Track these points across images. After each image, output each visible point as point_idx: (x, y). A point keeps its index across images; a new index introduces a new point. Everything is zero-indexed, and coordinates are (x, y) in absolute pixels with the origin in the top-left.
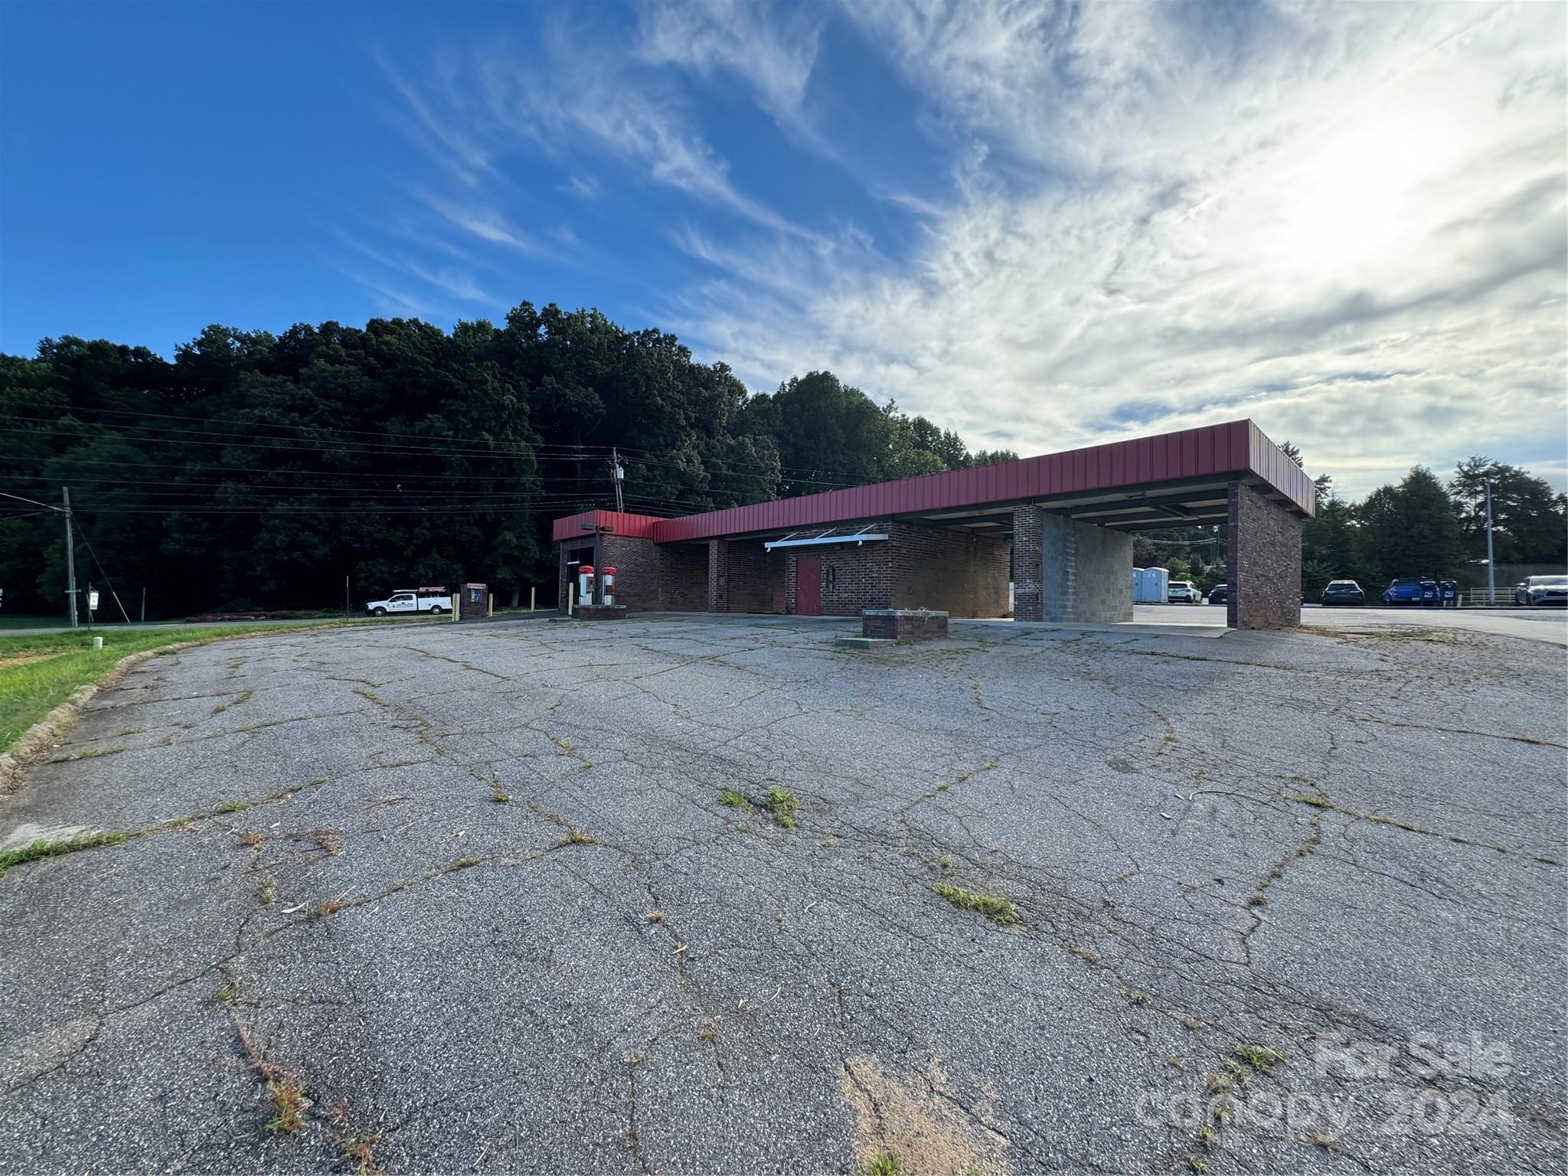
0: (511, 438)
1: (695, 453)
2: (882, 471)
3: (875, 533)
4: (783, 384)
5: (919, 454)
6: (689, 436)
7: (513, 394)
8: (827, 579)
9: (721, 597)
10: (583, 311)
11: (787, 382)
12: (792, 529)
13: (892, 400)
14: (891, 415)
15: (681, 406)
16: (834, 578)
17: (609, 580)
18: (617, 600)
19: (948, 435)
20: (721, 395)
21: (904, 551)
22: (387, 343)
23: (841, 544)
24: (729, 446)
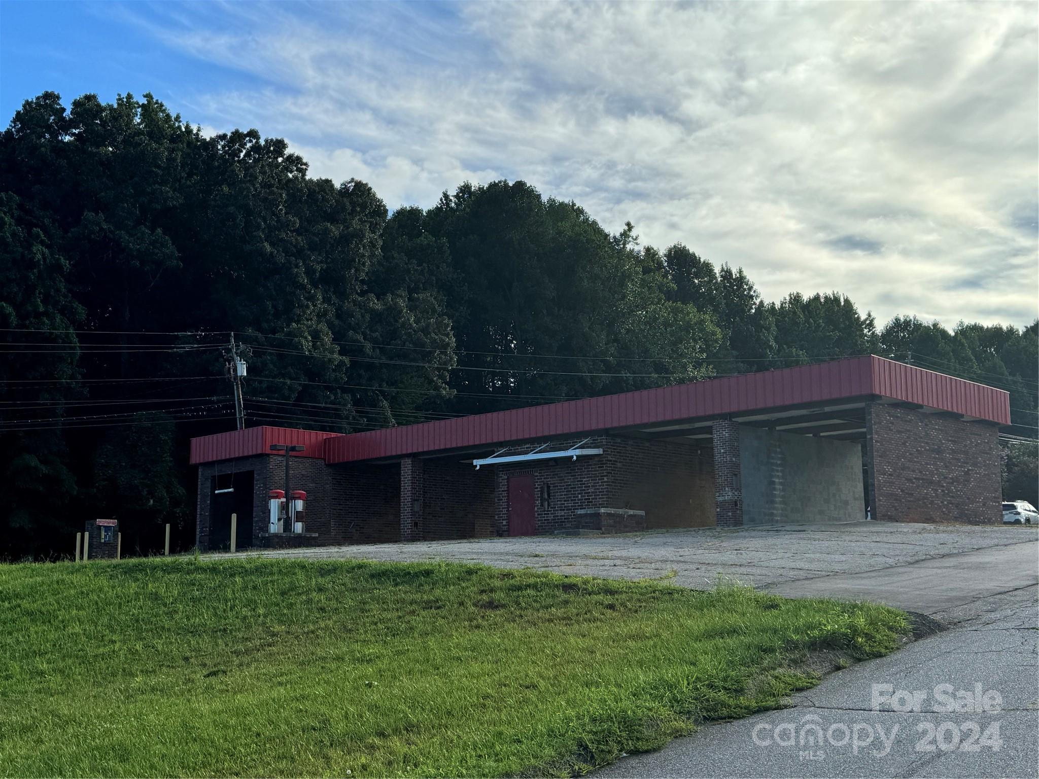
0: (42, 309)
1: (323, 327)
2: (616, 340)
3: (590, 447)
4: (446, 196)
5: (675, 311)
6: (312, 298)
7: (42, 243)
8: (542, 497)
9: (416, 524)
10: (129, 97)
11: (452, 192)
12: (501, 444)
13: (628, 224)
14: (629, 247)
15: (299, 253)
16: (549, 495)
17: (299, 505)
18: (307, 528)
19: (727, 274)
20: (359, 235)
21: (619, 465)
23: (555, 460)
24: (373, 312)
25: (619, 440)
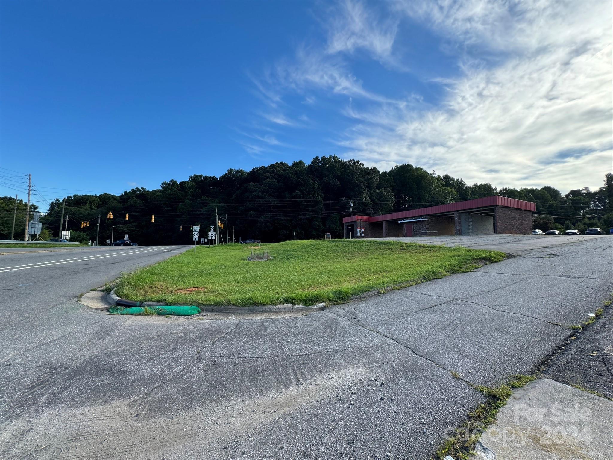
0: (317, 196)
1: (367, 196)
2: (431, 196)
3: (424, 218)
4: (392, 168)
5: (445, 189)
6: (365, 191)
7: (317, 184)
9: (386, 234)
11: (394, 167)
12: (405, 218)
13: (434, 171)
14: (434, 176)
15: (362, 182)
16: (415, 229)
17: (363, 230)
18: (365, 235)
19: (458, 180)
20: (374, 177)
21: (431, 222)
22: (279, 171)
23: (416, 221)
24: (377, 193)
25: (431, 217)
